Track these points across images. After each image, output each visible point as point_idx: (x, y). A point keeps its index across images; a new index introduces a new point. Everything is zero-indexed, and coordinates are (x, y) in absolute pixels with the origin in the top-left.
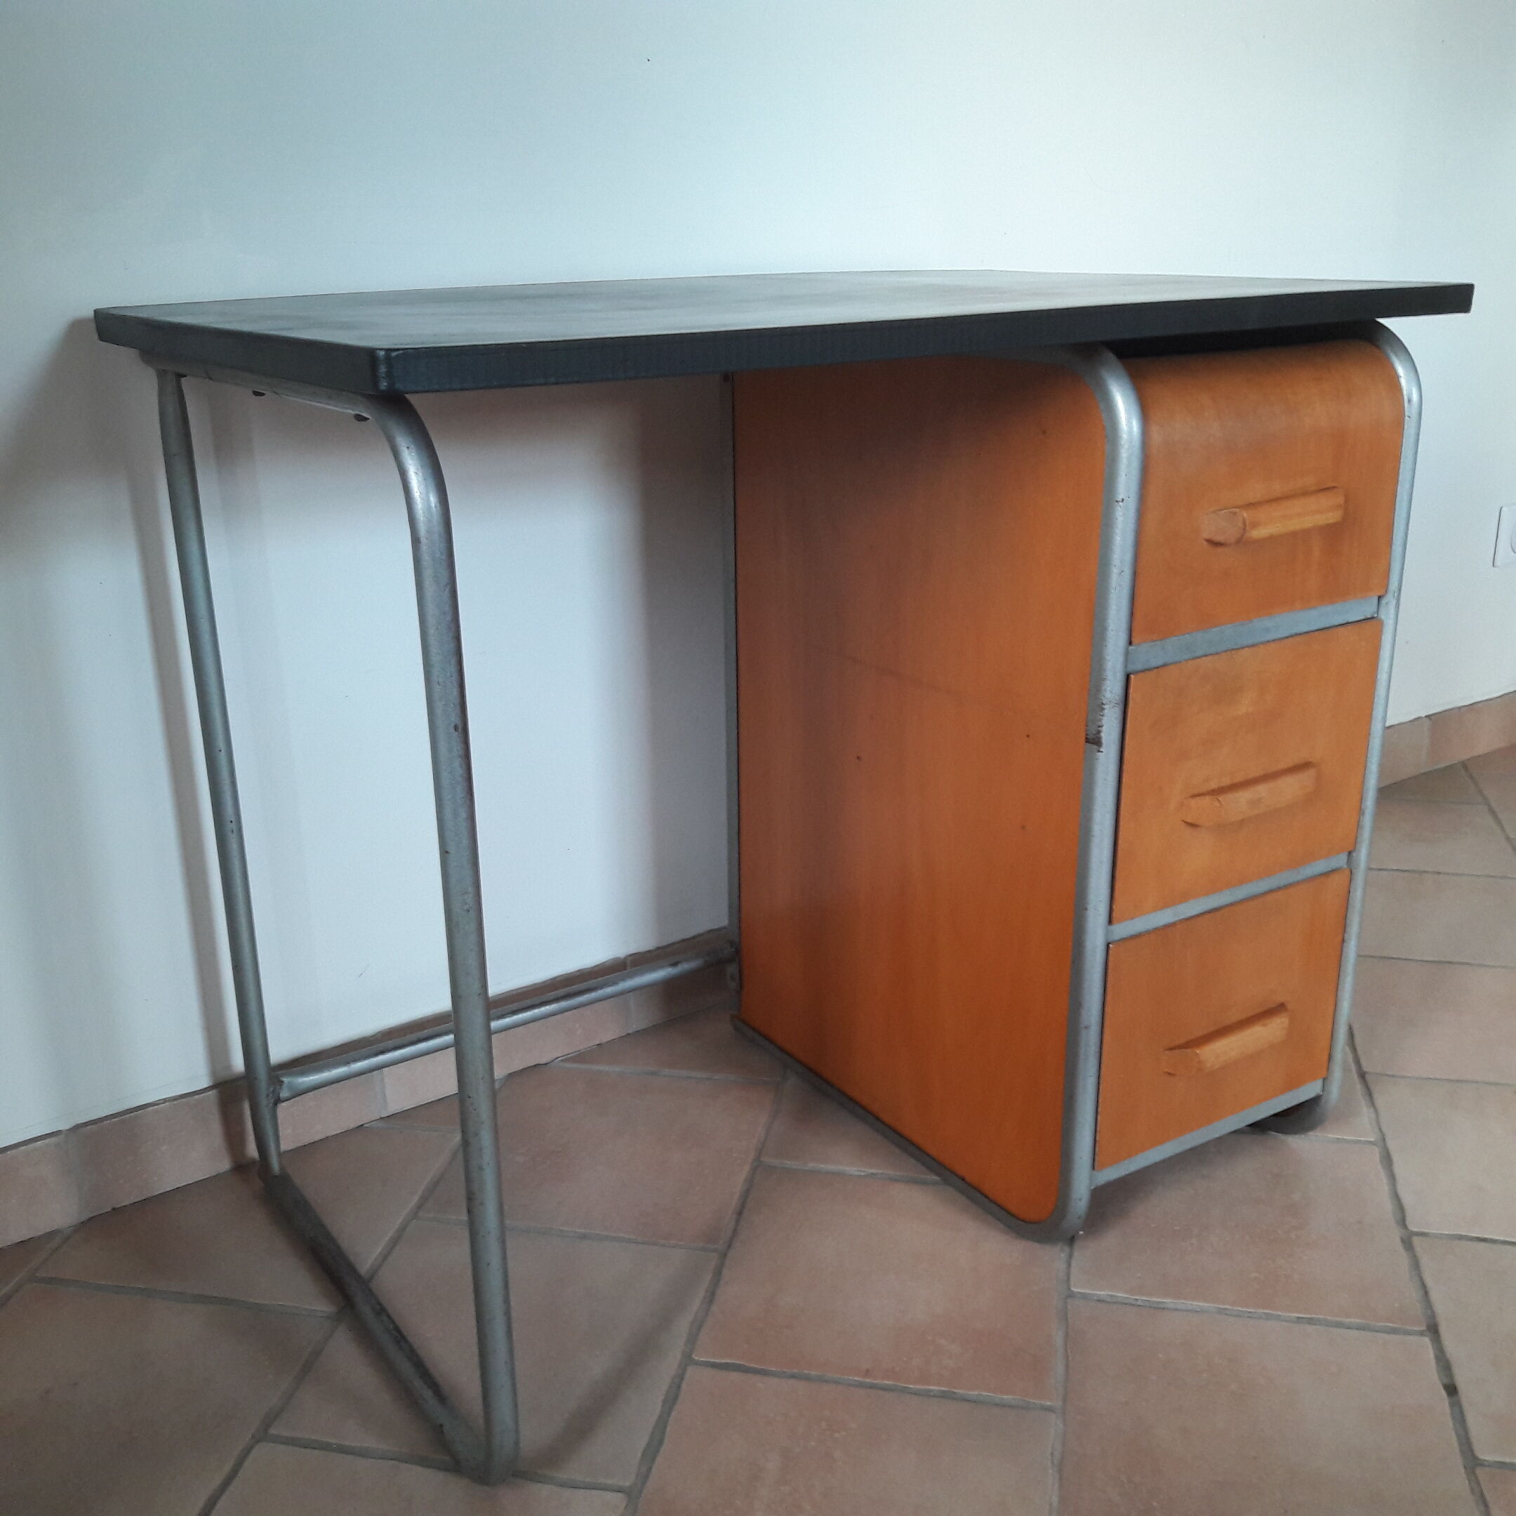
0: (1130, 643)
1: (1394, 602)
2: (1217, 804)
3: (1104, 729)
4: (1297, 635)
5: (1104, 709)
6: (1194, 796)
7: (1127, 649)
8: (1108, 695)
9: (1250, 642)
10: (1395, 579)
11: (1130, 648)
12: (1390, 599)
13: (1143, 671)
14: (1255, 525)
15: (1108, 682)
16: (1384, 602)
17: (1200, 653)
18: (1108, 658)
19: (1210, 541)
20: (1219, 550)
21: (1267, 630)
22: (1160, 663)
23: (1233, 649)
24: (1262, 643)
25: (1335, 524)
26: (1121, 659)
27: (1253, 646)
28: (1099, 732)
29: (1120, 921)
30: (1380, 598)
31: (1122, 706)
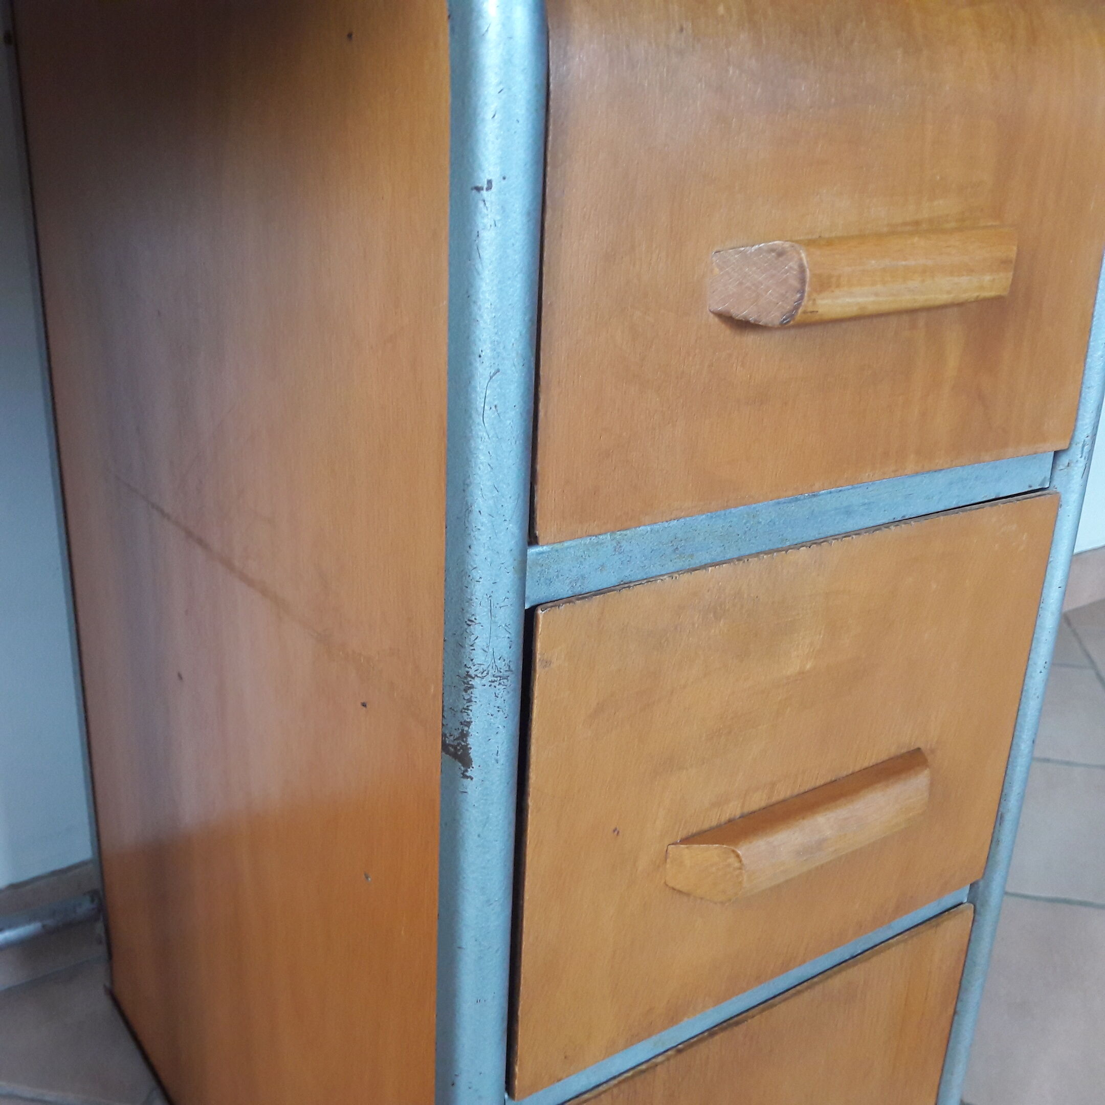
0: (532, 539)
1: (1082, 463)
2: (732, 860)
3: (473, 730)
4: (905, 520)
5: (472, 687)
6: (688, 840)
7: (524, 555)
8: (479, 657)
9: (813, 534)
10: (1087, 421)
11: (532, 551)
12: (1076, 455)
13: (569, 600)
14: (825, 284)
15: (476, 630)
16: (1064, 460)
17: (704, 557)
18: (476, 574)
19: (727, 318)
20: (750, 339)
21: (848, 512)
22: (611, 579)
23: (778, 550)
24: (835, 537)
25: (998, 299)
26: (508, 579)
27: (817, 542)
28: (464, 735)
29: (533, 1088)
30: (1057, 454)
31: (513, 682)
